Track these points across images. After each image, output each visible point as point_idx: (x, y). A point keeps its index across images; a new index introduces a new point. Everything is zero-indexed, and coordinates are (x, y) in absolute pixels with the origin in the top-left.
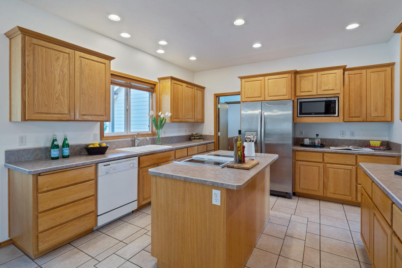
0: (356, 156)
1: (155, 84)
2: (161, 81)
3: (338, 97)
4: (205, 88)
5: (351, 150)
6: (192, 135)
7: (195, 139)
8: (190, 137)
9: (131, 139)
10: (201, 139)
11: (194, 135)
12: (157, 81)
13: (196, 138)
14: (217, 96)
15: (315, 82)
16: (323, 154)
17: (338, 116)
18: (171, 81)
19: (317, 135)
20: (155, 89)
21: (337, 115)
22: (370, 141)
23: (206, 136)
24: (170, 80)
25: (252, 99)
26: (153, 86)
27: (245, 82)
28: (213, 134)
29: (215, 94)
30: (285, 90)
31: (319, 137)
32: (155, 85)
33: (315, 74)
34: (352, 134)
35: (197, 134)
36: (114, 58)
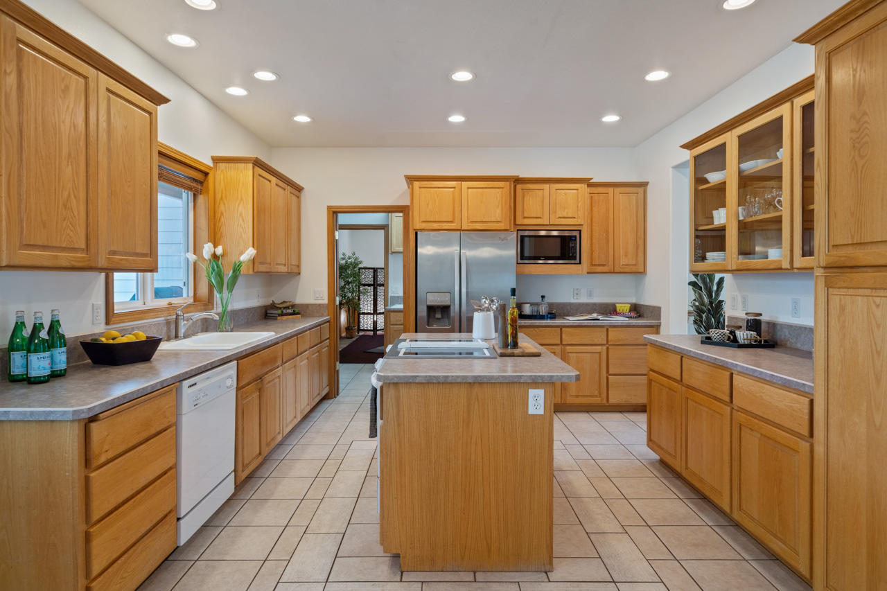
0: (607, 330)
1: (207, 170)
2: (222, 166)
3: (580, 231)
4: (303, 188)
5: (599, 320)
6: (273, 306)
7: (282, 315)
8: (266, 312)
9: (163, 318)
10: (298, 314)
11: (278, 306)
12: (210, 164)
13: (284, 311)
14: (334, 212)
15: (547, 201)
16: (561, 330)
17: (580, 263)
18: (253, 168)
19: (543, 297)
20: (205, 184)
21: (578, 261)
22: (617, 305)
23: (307, 306)
24: (251, 165)
25: (436, 226)
26: (199, 176)
27: (420, 188)
28: (325, 301)
29: (329, 208)
30: (498, 211)
31: (546, 300)
32: (206, 174)
33: (546, 186)
34: (590, 295)
35: (284, 302)
36: (166, 100)
